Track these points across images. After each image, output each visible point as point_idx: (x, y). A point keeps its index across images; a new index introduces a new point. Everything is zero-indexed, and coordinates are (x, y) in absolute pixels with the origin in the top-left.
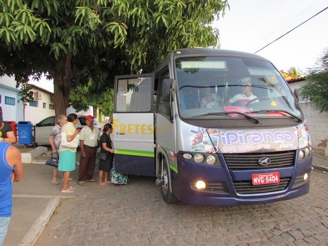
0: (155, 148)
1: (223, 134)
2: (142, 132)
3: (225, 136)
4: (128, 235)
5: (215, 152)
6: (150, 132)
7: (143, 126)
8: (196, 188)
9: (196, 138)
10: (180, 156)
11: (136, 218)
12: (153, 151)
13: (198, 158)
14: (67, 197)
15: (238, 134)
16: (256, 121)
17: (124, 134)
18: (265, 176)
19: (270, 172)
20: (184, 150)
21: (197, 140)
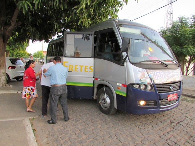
0: (94, 81)
1: (154, 73)
2: (85, 71)
3: (155, 74)
4: (102, 138)
5: (151, 84)
6: (91, 71)
7: (86, 67)
8: (140, 105)
9: (141, 75)
10: (131, 86)
11: (97, 126)
12: (92, 83)
13: (142, 87)
14: (33, 118)
15: (160, 73)
16: (166, 66)
17: (72, 72)
18: (172, 95)
19: (174, 93)
20: (135, 82)
21: (142, 76)
